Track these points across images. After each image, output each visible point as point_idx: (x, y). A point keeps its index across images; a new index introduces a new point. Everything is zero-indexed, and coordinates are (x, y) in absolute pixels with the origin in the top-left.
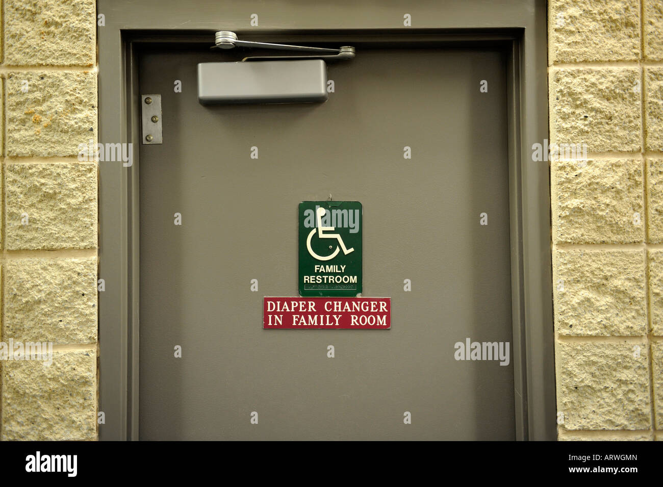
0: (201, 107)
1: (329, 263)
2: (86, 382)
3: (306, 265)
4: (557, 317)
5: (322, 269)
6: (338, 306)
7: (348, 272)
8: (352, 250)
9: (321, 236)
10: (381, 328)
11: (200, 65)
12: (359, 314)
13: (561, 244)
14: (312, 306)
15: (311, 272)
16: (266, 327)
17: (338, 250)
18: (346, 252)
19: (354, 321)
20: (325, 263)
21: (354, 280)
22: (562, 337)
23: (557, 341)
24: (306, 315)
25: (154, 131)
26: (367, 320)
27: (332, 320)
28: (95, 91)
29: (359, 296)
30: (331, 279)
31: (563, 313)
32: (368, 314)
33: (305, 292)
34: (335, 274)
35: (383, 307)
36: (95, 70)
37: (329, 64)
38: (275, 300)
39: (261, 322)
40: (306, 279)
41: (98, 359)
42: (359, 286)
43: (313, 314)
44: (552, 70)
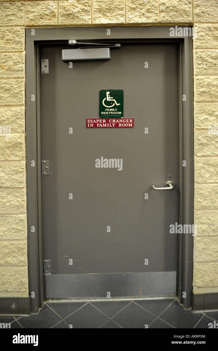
0: (63, 62)
1: (111, 108)
2: (21, 144)
3: (102, 109)
4: (195, 123)
5: (108, 110)
6: (114, 121)
7: (118, 111)
8: (119, 104)
9: (108, 100)
10: (130, 127)
11: (63, 50)
12: (122, 123)
13: (197, 102)
14: (104, 121)
15: (104, 111)
16: (87, 127)
17: (114, 104)
18: (117, 105)
19: (120, 125)
20: (109, 108)
21: (120, 113)
22: (196, 129)
23: (195, 130)
24: (102, 124)
25: (46, 70)
26: (125, 125)
27: (112, 125)
28: (24, 59)
29: (122, 118)
30: (112, 113)
31: (197, 122)
32: (125, 123)
33: (102, 117)
34: (113, 111)
35: (131, 121)
36: (24, 52)
37: (111, 49)
38: (91, 119)
39: (85, 126)
40: (102, 113)
41: (25, 137)
42: (122, 115)
43: (105, 123)
44: (194, 51)
